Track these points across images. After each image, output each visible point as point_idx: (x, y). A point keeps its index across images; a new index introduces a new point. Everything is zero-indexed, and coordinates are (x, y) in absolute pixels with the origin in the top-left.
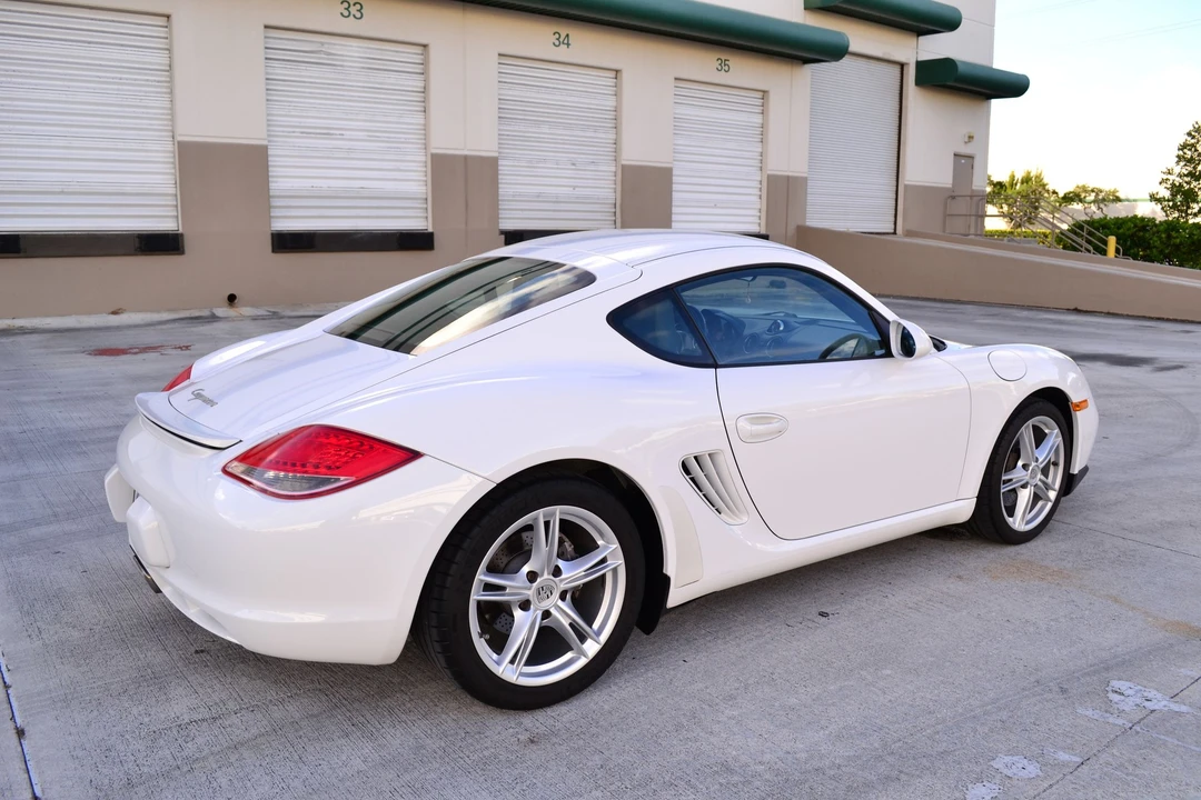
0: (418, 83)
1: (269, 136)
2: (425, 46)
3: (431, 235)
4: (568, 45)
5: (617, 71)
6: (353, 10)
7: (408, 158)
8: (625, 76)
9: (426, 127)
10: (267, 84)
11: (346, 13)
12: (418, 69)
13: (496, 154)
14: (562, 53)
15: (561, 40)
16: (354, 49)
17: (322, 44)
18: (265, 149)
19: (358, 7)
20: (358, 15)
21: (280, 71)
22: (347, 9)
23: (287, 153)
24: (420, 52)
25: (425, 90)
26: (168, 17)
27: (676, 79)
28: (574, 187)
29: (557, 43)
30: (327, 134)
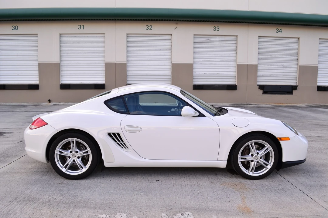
0: (234, 46)
1: (194, 61)
2: (237, 36)
3: (237, 86)
4: (281, 32)
5: (298, 38)
6: (217, 29)
7: (232, 66)
8: (301, 40)
9: (236, 57)
10: (194, 49)
11: (215, 30)
12: (235, 42)
13: (257, 64)
14: (280, 34)
15: (279, 31)
16: (218, 38)
17: (209, 38)
18: (193, 64)
19: (218, 28)
20: (218, 30)
21: (197, 45)
22: (215, 28)
23: (199, 65)
24: (236, 38)
25: (236, 48)
26: (172, 35)
27: (319, 39)
28: (283, 73)
29: (277, 32)
30: (209, 60)
